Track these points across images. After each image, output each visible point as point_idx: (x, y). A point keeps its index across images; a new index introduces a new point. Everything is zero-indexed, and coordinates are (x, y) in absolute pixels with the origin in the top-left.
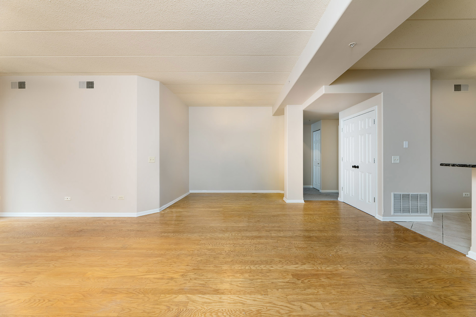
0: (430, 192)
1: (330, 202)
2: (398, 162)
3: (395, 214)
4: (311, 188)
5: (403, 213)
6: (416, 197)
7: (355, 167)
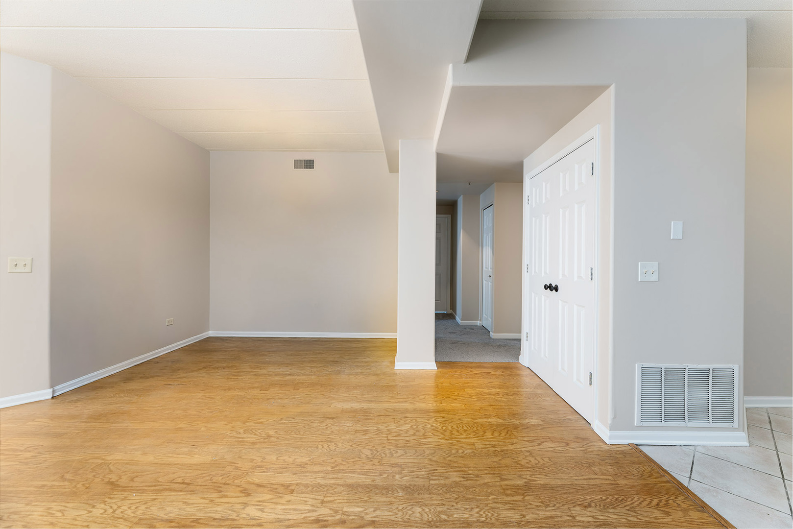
0: (742, 364)
1: (497, 367)
2: (655, 278)
3: (645, 424)
4: (476, 326)
5: (666, 421)
6: (702, 377)
7: (549, 287)
